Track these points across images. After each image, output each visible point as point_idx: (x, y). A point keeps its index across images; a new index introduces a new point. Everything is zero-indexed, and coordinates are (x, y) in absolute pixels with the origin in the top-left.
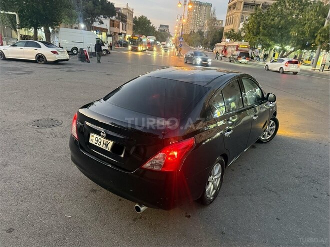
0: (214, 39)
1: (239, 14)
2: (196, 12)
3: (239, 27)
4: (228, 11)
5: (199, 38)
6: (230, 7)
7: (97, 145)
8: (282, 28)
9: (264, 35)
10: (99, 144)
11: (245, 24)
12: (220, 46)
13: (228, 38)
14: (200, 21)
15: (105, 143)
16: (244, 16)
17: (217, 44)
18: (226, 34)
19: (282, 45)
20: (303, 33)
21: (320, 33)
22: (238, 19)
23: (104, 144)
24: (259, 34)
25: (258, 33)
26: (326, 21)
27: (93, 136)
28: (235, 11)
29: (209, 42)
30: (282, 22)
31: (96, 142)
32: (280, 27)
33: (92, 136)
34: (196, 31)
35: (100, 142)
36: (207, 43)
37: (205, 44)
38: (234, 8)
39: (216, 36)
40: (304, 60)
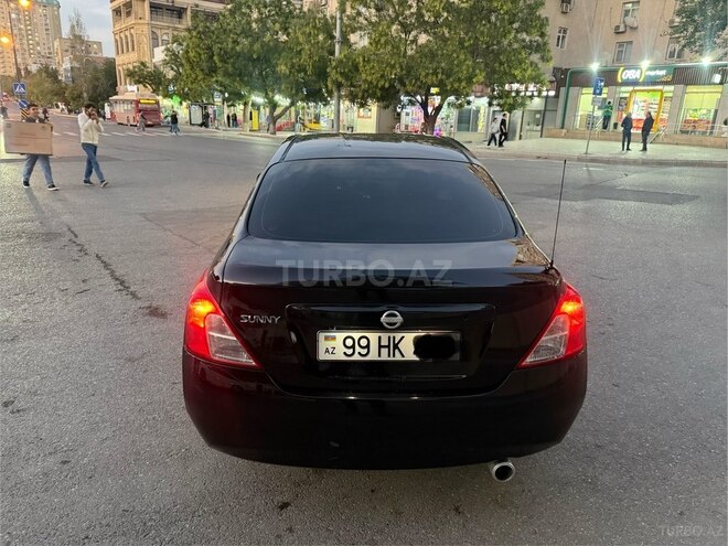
0: (95, 87)
1: (146, 29)
2: (19, 20)
3: (152, 56)
4: (115, 21)
5: (48, 85)
6: (117, 12)
7: (356, 357)
8: (258, 58)
9: (226, 74)
10: (364, 351)
11: (168, 50)
12: (124, 101)
13: (137, 82)
14: (38, 44)
15: (384, 342)
16: (158, 32)
17: (115, 97)
18: (130, 74)
19: (267, 94)
20: (302, 69)
21: (336, 68)
22: (146, 41)
23: (380, 347)
24: (215, 72)
25: (213, 71)
26: (337, 47)
27: (334, 338)
28: (131, 20)
29: (85, 95)
30: (257, 46)
31: (350, 351)
32: (255, 57)
33: (327, 338)
34: (34, 68)
35: (368, 346)
36: (80, 96)
37: (74, 99)
38: (129, 14)
39: (97, 79)
40: (307, 123)
